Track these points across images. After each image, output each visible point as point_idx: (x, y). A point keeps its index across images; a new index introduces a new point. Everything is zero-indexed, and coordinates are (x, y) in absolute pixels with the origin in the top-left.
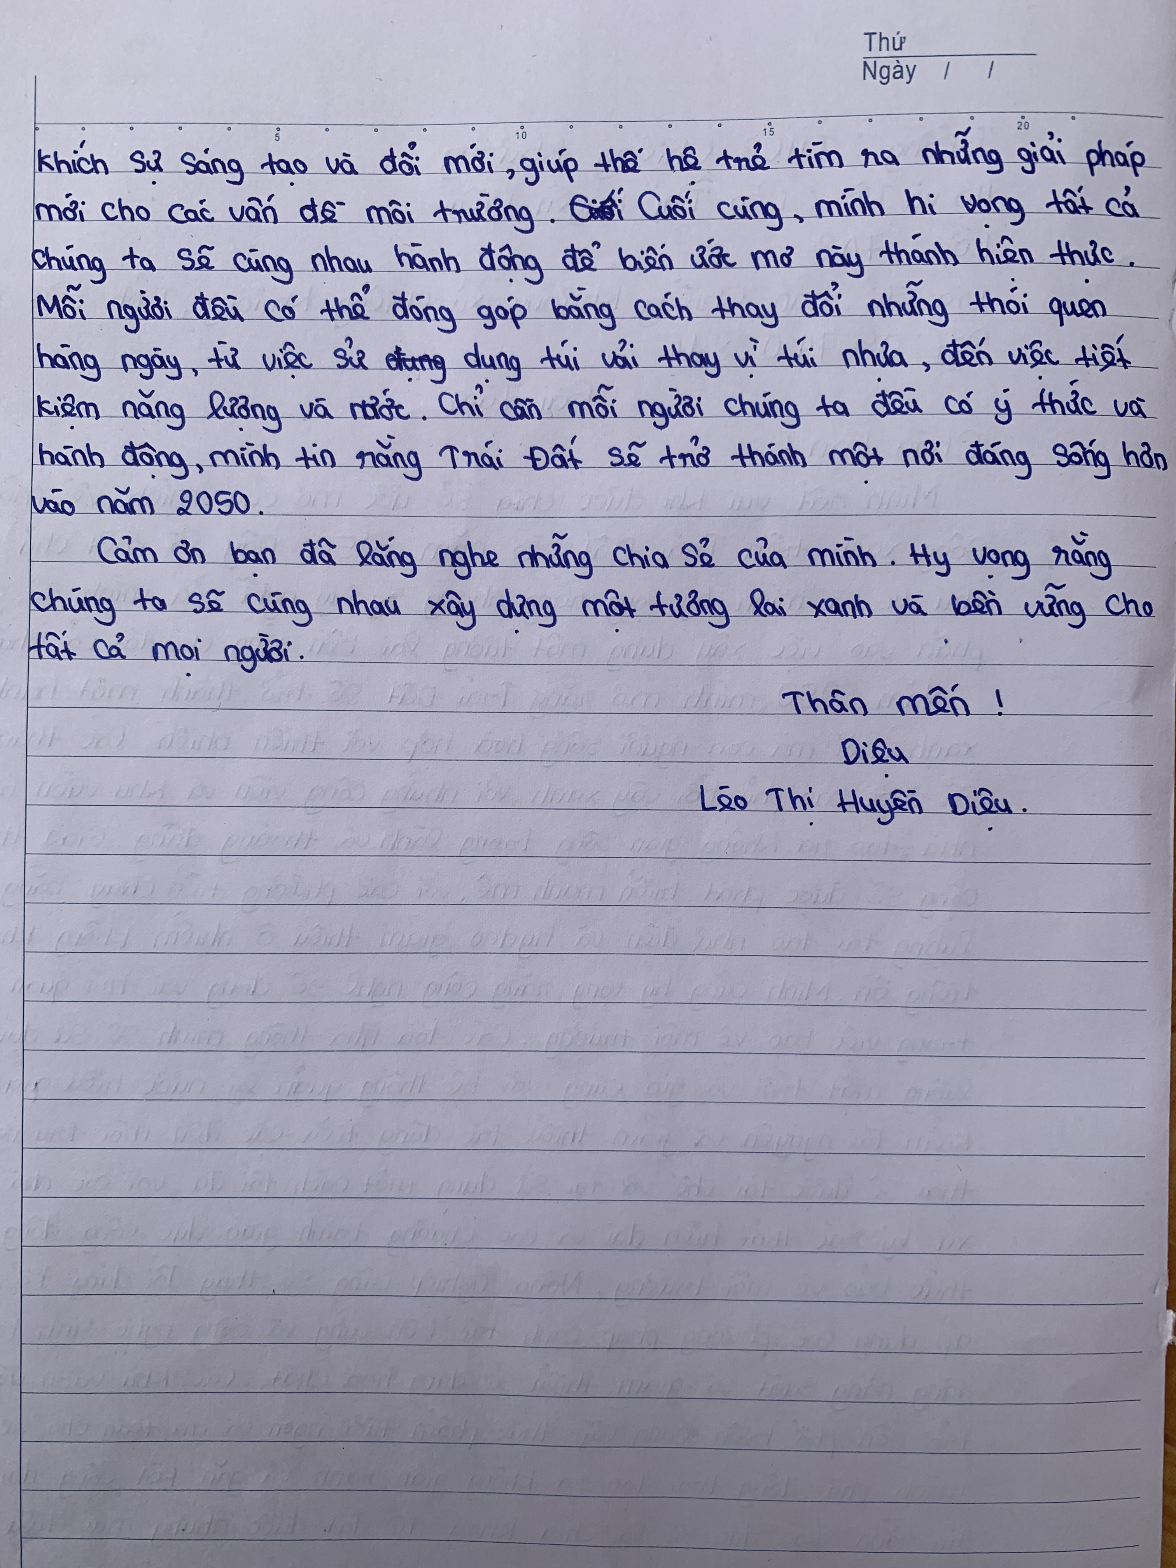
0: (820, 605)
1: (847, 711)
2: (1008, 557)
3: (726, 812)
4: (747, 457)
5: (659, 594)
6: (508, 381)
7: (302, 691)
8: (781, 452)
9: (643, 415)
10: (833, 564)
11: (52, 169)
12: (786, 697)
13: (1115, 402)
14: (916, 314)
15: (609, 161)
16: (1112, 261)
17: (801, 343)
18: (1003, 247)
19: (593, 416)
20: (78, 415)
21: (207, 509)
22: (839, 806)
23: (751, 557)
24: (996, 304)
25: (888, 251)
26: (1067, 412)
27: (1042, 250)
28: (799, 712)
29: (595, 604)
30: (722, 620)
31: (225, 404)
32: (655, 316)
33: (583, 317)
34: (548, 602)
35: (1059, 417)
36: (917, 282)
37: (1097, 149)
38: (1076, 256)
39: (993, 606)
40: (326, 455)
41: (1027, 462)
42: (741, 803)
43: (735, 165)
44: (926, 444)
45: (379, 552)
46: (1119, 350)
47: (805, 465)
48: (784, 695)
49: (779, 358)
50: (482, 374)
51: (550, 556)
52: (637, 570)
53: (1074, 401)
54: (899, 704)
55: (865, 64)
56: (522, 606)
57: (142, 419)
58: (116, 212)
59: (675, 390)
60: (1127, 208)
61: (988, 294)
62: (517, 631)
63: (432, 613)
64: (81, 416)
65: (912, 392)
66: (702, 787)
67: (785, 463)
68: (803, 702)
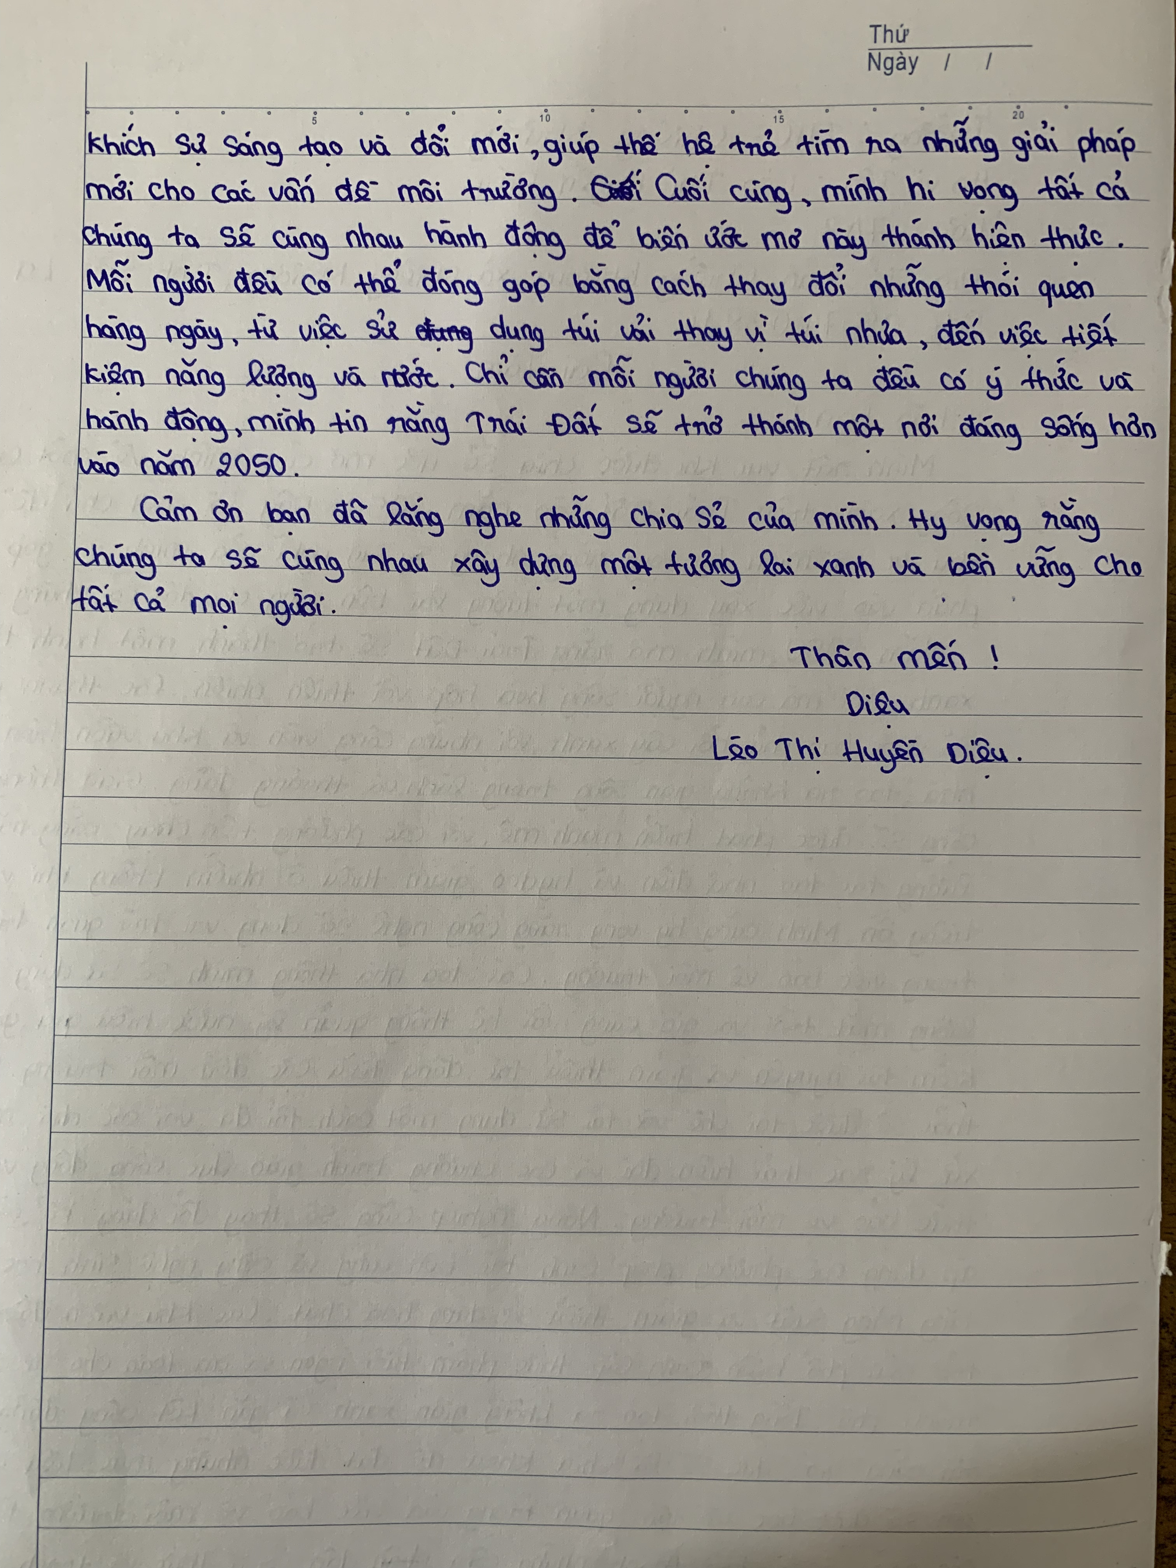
0: (825, 565)
1: (851, 665)
2: (1000, 523)
3: (738, 761)
4: (757, 426)
5: (674, 553)
6: (532, 351)
7: (333, 643)
8: (789, 422)
9: (659, 385)
10: (838, 527)
11: (102, 150)
12: (794, 652)
13: (1101, 377)
14: (915, 295)
15: (628, 143)
16: (1101, 243)
17: (808, 320)
18: (997, 232)
19: (612, 385)
20: (124, 382)
21: (245, 471)
22: (844, 755)
23: (760, 519)
24: (989, 287)
25: (890, 235)
26: (1054, 387)
27: (1034, 234)
28: (806, 666)
29: (613, 563)
30: (734, 579)
31: (263, 373)
32: (671, 292)
33: (603, 292)
34: (567, 561)
35: (1047, 392)
36: (916, 264)
37: (1089, 136)
38: (1066, 240)
39: (987, 567)
40: (359, 420)
41: (1017, 434)
42: (751, 752)
43: (747, 151)
44: (923, 417)
45: (409, 512)
46: (1106, 329)
47: (811, 434)
48: (792, 650)
49: (787, 334)
50: (506, 345)
51: (571, 517)
52: (653, 531)
53: (1061, 377)
54: (900, 659)
55: (870, 55)
56: (543, 564)
57: (185, 386)
58: (162, 192)
59: (690, 362)
60: (1118, 191)
61: (981, 277)
62: (538, 588)
63: (458, 570)
64: (127, 383)
65: (910, 369)
66: (714, 737)
67: (792, 433)
68: (810, 656)
